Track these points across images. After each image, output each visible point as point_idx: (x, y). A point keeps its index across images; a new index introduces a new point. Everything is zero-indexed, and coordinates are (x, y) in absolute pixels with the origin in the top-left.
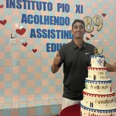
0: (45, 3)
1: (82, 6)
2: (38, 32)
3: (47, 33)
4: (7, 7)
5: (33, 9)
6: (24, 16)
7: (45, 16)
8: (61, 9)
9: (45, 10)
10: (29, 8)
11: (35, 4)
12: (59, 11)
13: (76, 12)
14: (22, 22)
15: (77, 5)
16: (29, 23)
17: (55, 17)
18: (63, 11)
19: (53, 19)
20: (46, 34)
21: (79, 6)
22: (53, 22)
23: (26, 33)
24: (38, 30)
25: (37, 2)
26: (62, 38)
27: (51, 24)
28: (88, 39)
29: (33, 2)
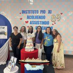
0: (35, 11)
1: (51, 10)
3: (36, 22)
4: (22, 13)
5: (31, 13)
6: (28, 16)
7: (35, 16)
8: (42, 13)
9: (35, 13)
10: (30, 13)
12: (41, 13)
13: (48, 13)
14: (27, 18)
15: (49, 10)
16: (30, 19)
17: (39, 16)
18: (43, 13)
22: (38, 18)
23: (29, 22)
24: (33, 21)
25: (33, 11)
26: (42, 24)
28: (53, 24)
29: (31, 11)
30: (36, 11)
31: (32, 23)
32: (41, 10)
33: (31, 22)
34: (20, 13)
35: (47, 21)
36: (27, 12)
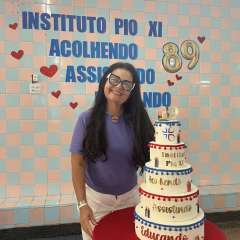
0: (92, 19)
1: (160, 24)
2: (79, 72)
3: (96, 73)
4: (25, 27)
5: (71, 29)
6: (54, 42)
7: (92, 43)
8: (122, 30)
9: (92, 31)
10: (64, 29)
11: (75, 21)
12: (117, 32)
13: (150, 35)
14: (51, 54)
15: (150, 22)
16: (64, 55)
17: (111, 44)
18: (126, 33)
19: (107, 47)
20: (94, 76)
21: (155, 23)
22: (107, 53)
24: (79, 68)
27: (104, 56)
28: (170, 84)
29: (71, 18)
30: (95, 22)
31: (77, 75)
32: (117, 20)
33: (70, 69)
34: (14, 26)
35: (145, 69)
36: (51, 21)
